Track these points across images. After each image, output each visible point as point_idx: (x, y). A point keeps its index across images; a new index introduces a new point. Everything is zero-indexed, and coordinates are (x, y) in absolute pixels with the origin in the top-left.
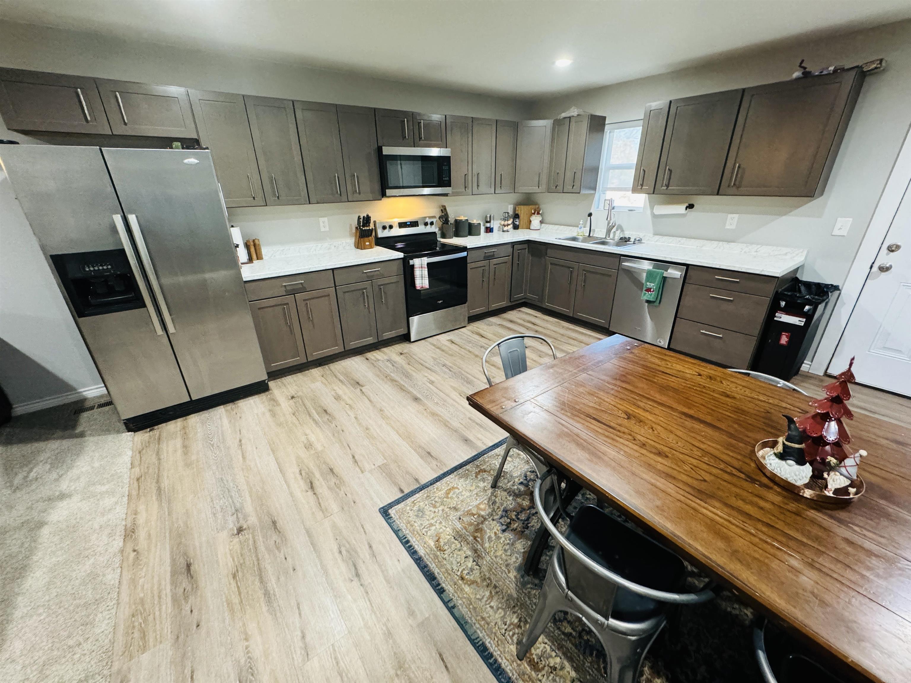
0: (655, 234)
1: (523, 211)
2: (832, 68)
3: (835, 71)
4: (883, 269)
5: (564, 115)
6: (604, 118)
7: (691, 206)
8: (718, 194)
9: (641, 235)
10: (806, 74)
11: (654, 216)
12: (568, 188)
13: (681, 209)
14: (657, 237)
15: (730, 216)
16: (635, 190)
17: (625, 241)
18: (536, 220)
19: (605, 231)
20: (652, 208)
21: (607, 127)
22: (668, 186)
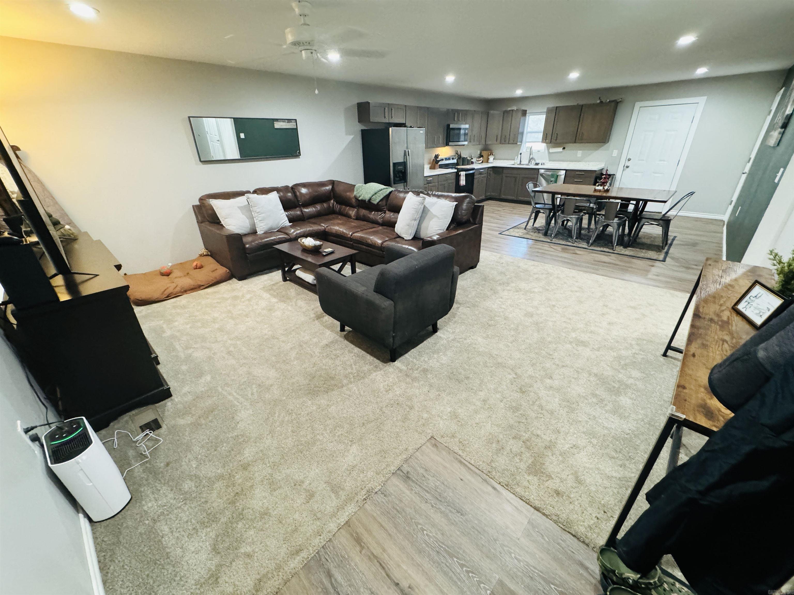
0: (550, 161)
1: (484, 153)
2: (608, 100)
3: (609, 101)
4: (627, 167)
5: (509, 109)
6: (526, 111)
7: (564, 148)
8: (575, 142)
9: (544, 162)
10: (601, 102)
11: (549, 153)
12: (511, 141)
13: (560, 149)
14: (551, 162)
15: (579, 151)
16: (542, 142)
17: (537, 164)
18: (491, 158)
19: (528, 161)
20: (548, 150)
21: (527, 114)
22: (556, 140)
